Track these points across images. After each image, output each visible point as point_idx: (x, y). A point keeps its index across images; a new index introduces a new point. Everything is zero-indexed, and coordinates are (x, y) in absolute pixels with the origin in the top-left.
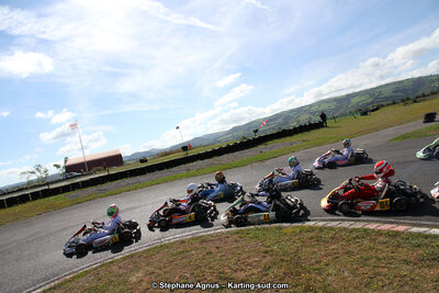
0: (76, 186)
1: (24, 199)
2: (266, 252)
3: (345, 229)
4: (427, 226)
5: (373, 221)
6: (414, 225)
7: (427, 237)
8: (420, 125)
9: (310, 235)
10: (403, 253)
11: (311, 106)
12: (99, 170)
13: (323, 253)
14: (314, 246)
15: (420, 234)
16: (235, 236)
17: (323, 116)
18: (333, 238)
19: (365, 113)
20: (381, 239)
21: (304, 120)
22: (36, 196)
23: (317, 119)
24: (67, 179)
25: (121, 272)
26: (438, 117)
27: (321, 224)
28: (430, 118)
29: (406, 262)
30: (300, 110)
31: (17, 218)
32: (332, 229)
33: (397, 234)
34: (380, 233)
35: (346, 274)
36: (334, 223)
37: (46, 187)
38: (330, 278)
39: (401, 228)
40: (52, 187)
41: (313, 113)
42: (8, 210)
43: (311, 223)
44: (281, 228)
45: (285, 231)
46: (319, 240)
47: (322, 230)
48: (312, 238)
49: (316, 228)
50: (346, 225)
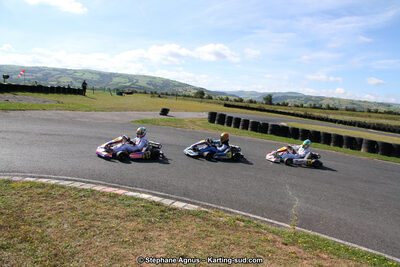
3: (75, 188)
4: (139, 192)
6: (131, 190)
7: (136, 200)
8: (156, 115)
9: (40, 190)
10: (116, 211)
11: (75, 71)
13: (49, 208)
14: (41, 201)
15: (132, 197)
17: (84, 85)
18: (61, 195)
19: (120, 94)
20: (103, 199)
21: (65, 82)
23: (78, 86)
26: (170, 113)
27: (53, 182)
28: (165, 112)
29: (117, 217)
30: (63, 72)
32: (63, 187)
33: (116, 196)
34: (103, 194)
35: (66, 226)
36: (67, 182)
38: (49, 230)
39: (120, 192)
41: (76, 79)
43: (44, 180)
44: (9, 182)
45: (13, 185)
46: (48, 196)
47: (53, 187)
48: (41, 193)
49: (48, 185)
50: (77, 185)
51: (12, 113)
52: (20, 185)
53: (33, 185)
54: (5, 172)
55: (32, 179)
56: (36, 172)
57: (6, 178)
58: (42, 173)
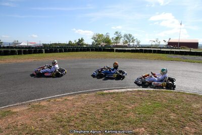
0: (172, 53)
1: (150, 51)
12: (184, 48)
22: (155, 52)
24: (168, 48)
25: (188, 99)
31: (146, 58)
37: (160, 49)
40: (162, 50)
42: (144, 54)
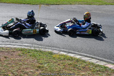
2: (39, 67)
3: (93, 64)
5: (111, 63)
9: (70, 62)
16: (19, 52)
18: (84, 68)
27: (78, 57)
32: (84, 62)
36: (86, 59)
43: (72, 55)
44: (51, 53)
45: (54, 56)
46: (75, 67)
47: (78, 60)
48: (71, 64)
49: (75, 59)
50: (94, 61)
51: (52, 7)
52: (58, 56)
53: (66, 58)
54: (48, 46)
55: (65, 53)
56: (66, 49)
57: (50, 50)
58: (70, 49)
